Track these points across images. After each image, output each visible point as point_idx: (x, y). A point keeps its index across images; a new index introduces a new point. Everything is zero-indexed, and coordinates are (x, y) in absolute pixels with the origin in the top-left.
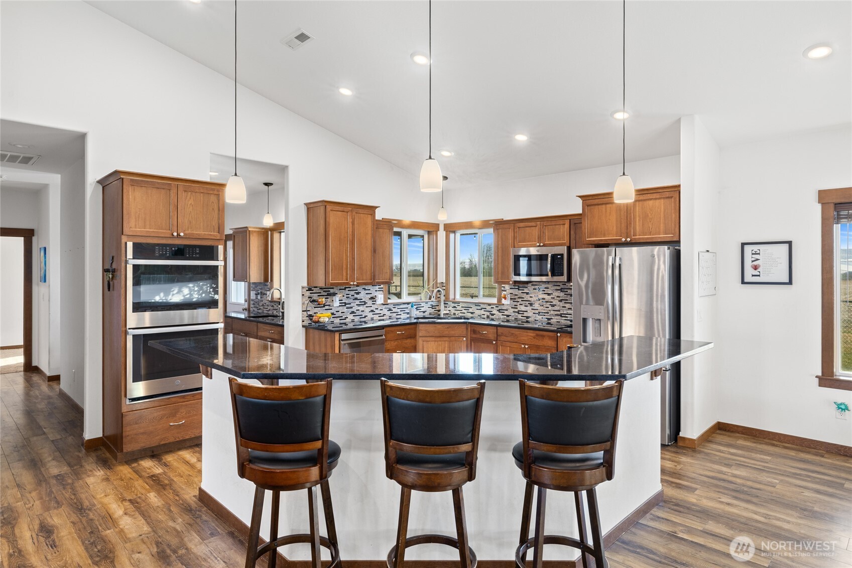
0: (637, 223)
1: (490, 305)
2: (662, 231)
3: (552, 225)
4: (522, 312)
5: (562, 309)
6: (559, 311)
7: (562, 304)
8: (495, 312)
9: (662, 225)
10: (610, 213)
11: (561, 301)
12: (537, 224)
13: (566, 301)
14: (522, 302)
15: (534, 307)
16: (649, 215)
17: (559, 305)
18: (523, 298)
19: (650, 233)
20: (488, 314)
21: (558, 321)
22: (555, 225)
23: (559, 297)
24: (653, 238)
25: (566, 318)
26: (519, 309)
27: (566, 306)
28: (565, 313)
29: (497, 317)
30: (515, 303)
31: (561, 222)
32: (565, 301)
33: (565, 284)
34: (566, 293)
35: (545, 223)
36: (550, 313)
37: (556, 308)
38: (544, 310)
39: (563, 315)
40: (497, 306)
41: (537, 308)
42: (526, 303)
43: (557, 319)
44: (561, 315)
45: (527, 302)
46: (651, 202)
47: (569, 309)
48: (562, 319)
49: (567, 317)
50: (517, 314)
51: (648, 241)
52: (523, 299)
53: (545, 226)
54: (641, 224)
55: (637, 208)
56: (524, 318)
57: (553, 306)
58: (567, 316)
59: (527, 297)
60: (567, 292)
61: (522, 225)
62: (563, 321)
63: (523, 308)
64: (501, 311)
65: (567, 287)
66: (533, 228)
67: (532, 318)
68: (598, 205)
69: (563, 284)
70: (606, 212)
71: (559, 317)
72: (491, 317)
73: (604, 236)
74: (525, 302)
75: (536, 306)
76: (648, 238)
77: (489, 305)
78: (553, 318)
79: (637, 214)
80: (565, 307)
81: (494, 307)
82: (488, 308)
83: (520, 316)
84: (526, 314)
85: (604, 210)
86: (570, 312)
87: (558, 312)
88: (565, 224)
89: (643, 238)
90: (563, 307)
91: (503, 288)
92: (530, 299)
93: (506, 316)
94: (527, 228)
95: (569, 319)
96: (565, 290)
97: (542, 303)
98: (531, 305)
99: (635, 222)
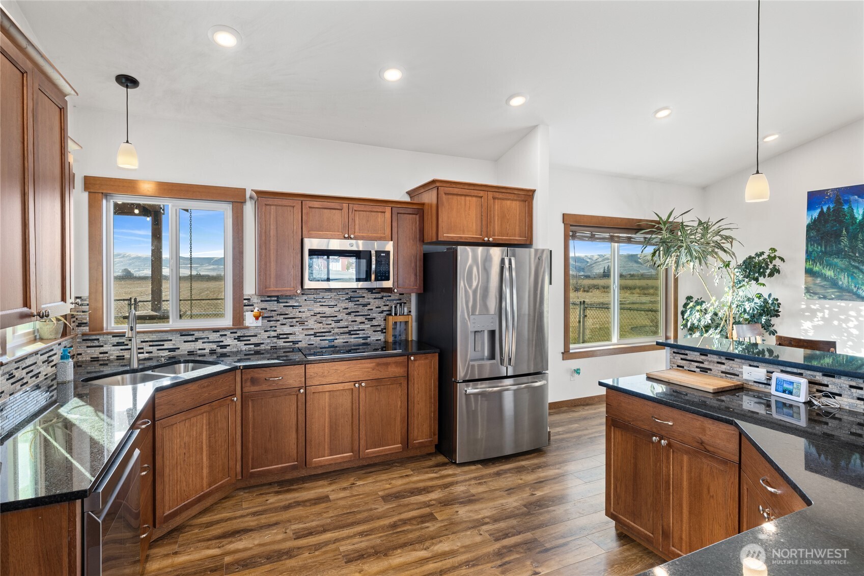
0: (496, 223)
1: (219, 331)
2: (517, 233)
3: (366, 211)
4: (285, 336)
5: (350, 325)
6: (347, 327)
7: (351, 318)
8: (228, 341)
9: (517, 227)
10: (469, 207)
11: (349, 314)
12: (342, 207)
13: (357, 314)
14: (285, 321)
15: (307, 326)
16: (507, 215)
17: (347, 319)
18: (287, 314)
19: (508, 234)
20: (214, 346)
21: (345, 341)
22: (371, 211)
23: (347, 309)
24: (510, 239)
25: (358, 336)
26: (279, 331)
27: (356, 319)
28: (355, 329)
29: (235, 350)
30: (272, 323)
31: (380, 209)
32: (355, 314)
33: (356, 292)
34: (357, 303)
35: (356, 207)
36: (333, 332)
37: (342, 324)
38: (324, 328)
39: (352, 333)
40: (235, 331)
41: (312, 327)
42: (292, 322)
43: (343, 339)
44: (349, 333)
45: (294, 320)
46: (508, 202)
47: (360, 323)
48: (351, 338)
49: (358, 334)
50: (275, 340)
51: (507, 242)
52: (286, 316)
53: (355, 210)
54: (500, 224)
55: (496, 206)
56: (288, 344)
57: (338, 321)
58: (358, 332)
59: (292, 312)
60: (358, 301)
61: (316, 204)
62: (352, 340)
63: (287, 329)
64: (241, 339)
65: (358, 295)
66: (334, 211)
67: (303, 342)
68: (457, 195)
69: (353, 292)
70: (465, 205)
71: (347, 336)
72: (219, 350)
73: (464, 233)
74: (291, 320)
75: (311, 323)
76: (506, 240)
77: (216, 331)
78: (338, 337)
79: (496, 213)
80: (356, 321)
81: (228, 333)
82: (214, 337)
83: (281, 343)
84: (291, 338)
85: (463, 203)
86: (362, 326)
87: (346, 329)
88: (384, 212)
89: (502, 239)
90: (352, 321)
91: (245, 301)
92: (300, 315)
93: (253, 346)
94: (326, 211)
95: (361, 336)
96: (356, 299)
97: (320, 320)
98: (302, 323)
99: (494, 221)
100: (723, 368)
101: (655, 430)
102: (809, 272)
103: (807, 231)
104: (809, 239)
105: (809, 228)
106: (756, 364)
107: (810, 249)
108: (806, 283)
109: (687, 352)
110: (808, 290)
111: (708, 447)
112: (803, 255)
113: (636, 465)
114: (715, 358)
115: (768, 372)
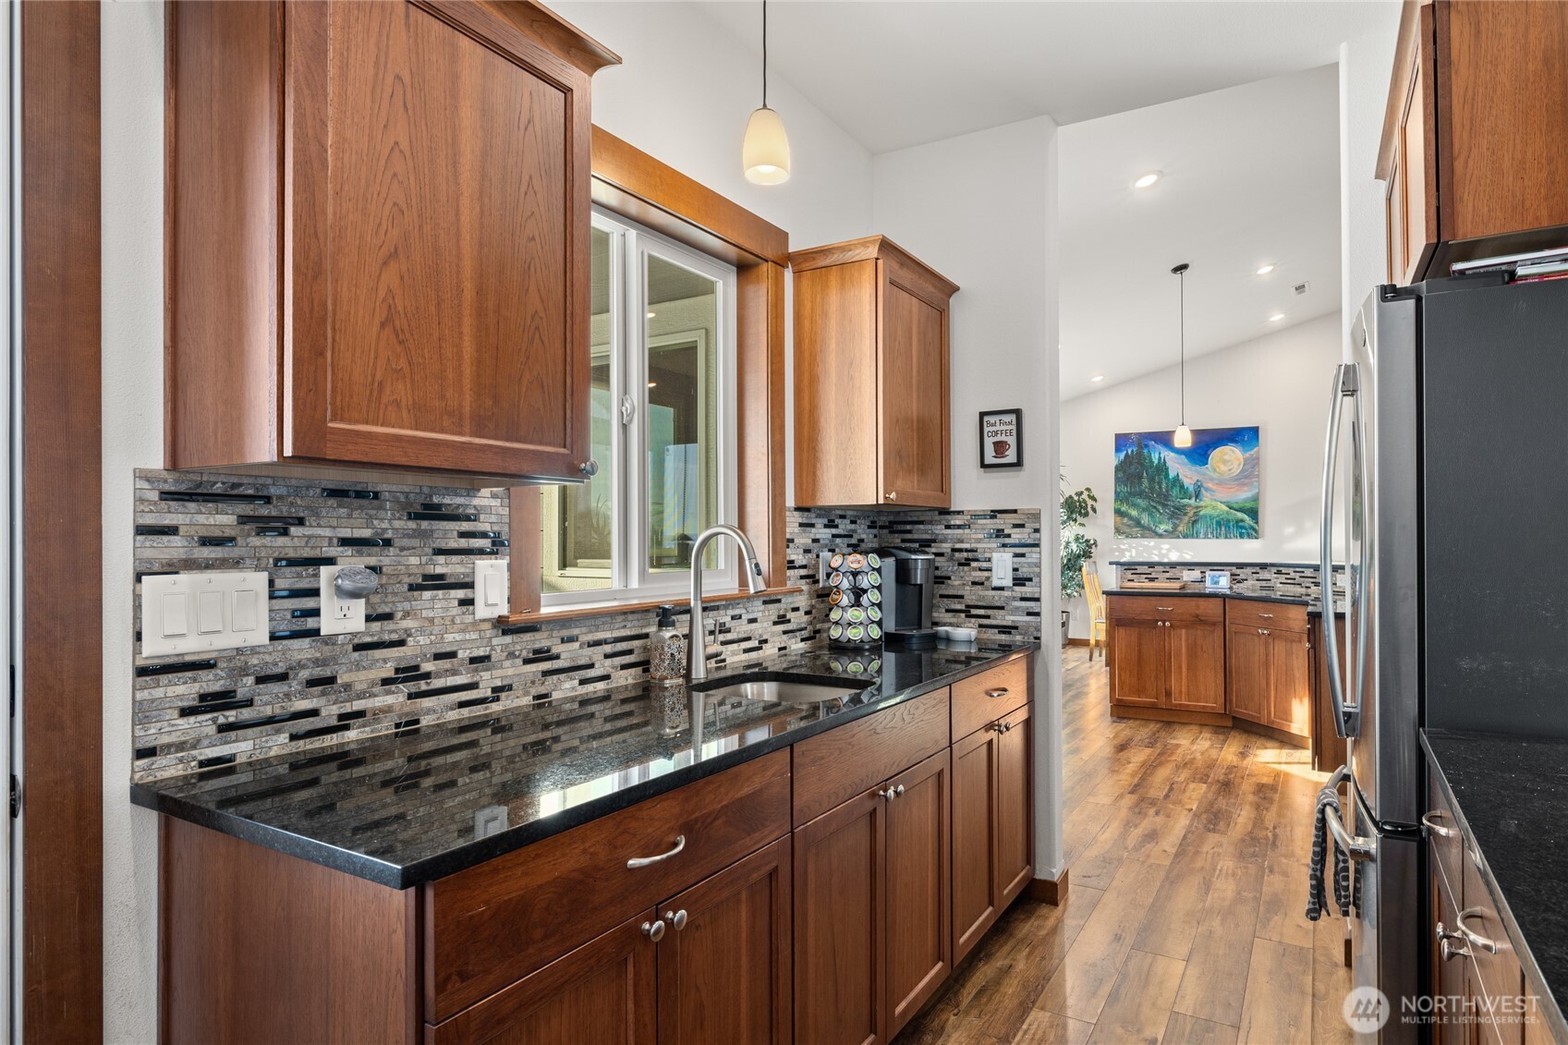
100: (1168, 575)
101: (1157, 618)
102: (1118, 512)
103: (1116, 472)
104: (1117, 479)
105: (1118, 469)
106: (1192, 568)
107: (1118, 490)
108: (1115, 522)
109: (1136, 567)
110: (1118, 531)
111: (1202, 618)
112: (1112, 496)
113: (1139, 651)
114: (1161, 568)
115: (1202, 572)
